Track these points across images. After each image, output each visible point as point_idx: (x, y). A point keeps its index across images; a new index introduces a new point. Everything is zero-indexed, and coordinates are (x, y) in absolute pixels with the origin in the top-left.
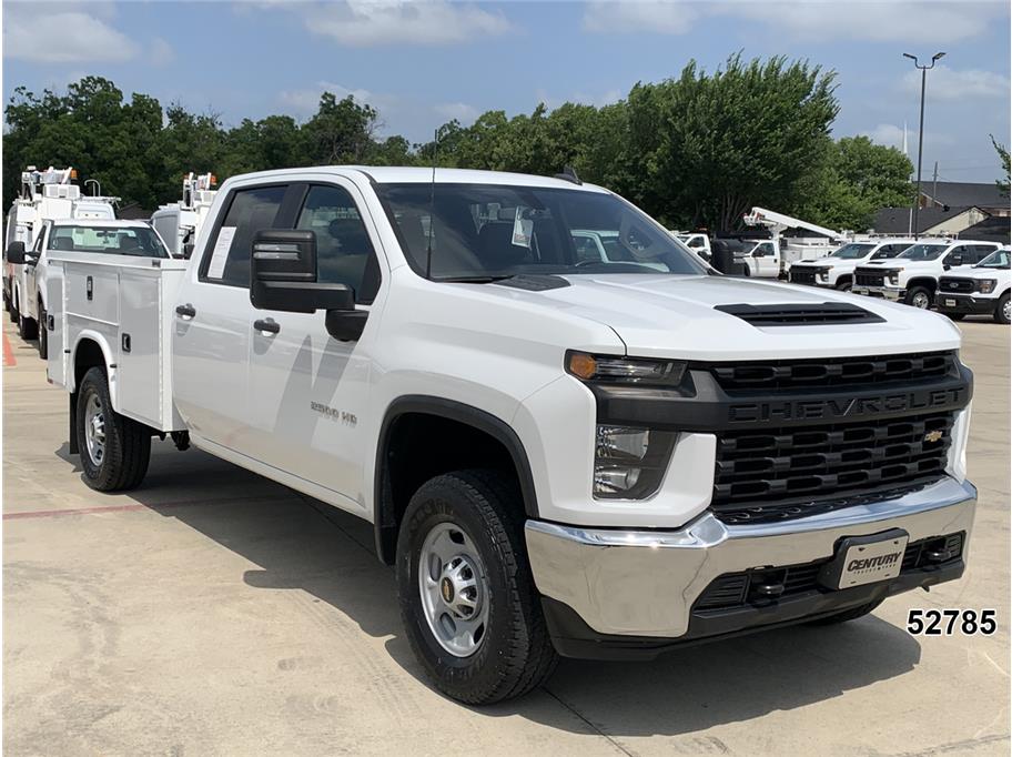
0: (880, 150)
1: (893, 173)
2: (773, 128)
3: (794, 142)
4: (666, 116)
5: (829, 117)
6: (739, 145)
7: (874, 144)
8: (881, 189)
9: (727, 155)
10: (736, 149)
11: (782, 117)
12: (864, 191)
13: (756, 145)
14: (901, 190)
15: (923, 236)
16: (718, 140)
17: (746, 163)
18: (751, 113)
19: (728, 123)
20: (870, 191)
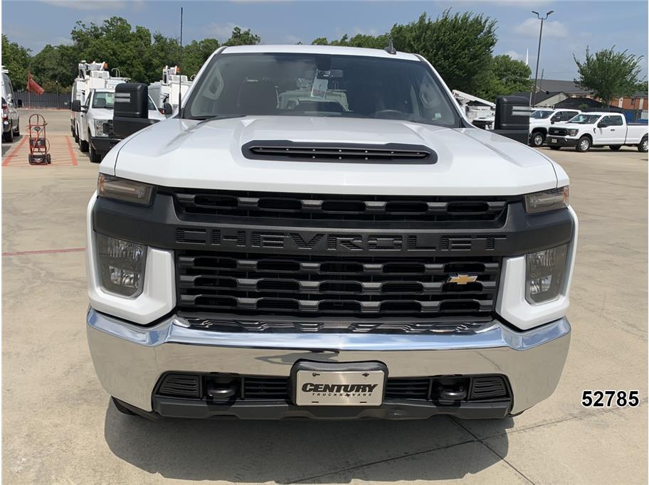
0: (515, 63)
1: (521, 75)
2: (464, 49)
3: (474, 57)
4: (410, 41)
5: (492, 44)
6: (446, 58)
7: (512, 59)
8: (515, 82)
9: (440, 62)
10: (445, 59)
11: (468, 44)
12: (506, 83)
13: (455, 57)
14: (525, 83)
15: (537, 107)
16: (436, 55)
17: (449, 68)
18: (453, 41)
19: (442, 46)
20: (509, 83)
